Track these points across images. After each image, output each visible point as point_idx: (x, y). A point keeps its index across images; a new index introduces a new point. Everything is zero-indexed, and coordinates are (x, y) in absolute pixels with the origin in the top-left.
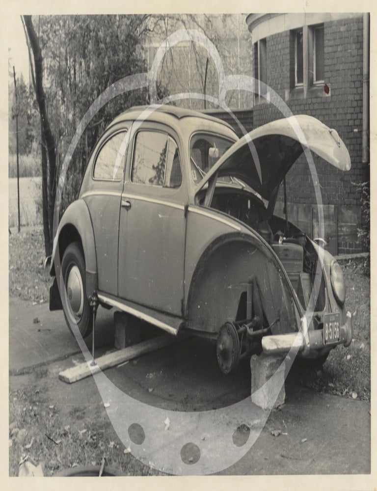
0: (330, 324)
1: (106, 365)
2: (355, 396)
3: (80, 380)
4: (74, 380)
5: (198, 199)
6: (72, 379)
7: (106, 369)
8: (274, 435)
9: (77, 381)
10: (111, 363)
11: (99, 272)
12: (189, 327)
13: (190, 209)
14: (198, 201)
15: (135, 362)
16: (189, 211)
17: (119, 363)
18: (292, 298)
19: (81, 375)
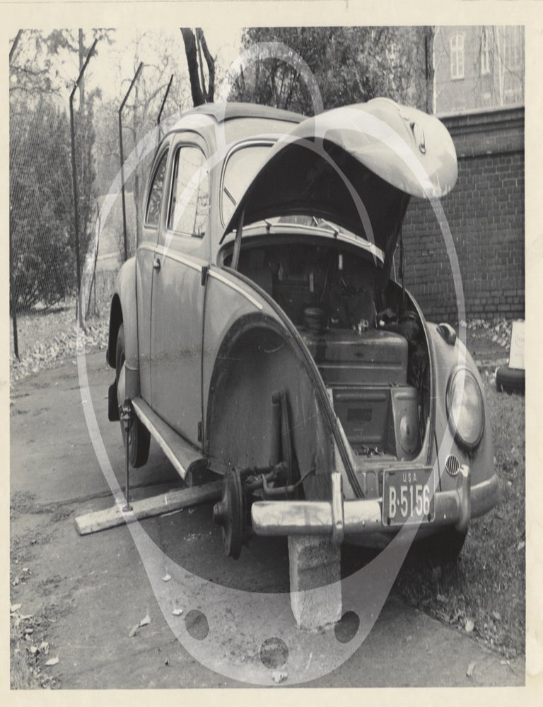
0: (404, 488)
1: (143, 512)
2: (469, 626)
3: (97, 532)
4: (88, 531)
5: (224, 256)
6: (84, 529)
7: (143, 518)
8: (274, 679)
9: (93, 533)
10: (152, 510)
11: (142, 368)
12: (211, 469)
13: (211, 272)
14: (222, 259)
15: (190, 512)
16: (209, 275)
17: (166, 510)
18: (332, 435)
19: (99, 524)
